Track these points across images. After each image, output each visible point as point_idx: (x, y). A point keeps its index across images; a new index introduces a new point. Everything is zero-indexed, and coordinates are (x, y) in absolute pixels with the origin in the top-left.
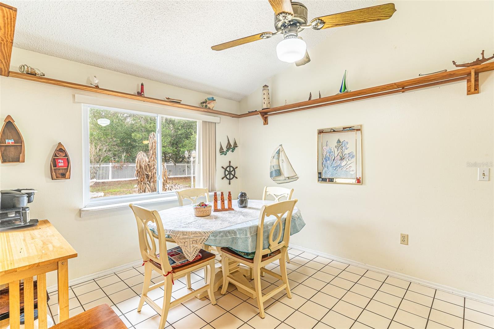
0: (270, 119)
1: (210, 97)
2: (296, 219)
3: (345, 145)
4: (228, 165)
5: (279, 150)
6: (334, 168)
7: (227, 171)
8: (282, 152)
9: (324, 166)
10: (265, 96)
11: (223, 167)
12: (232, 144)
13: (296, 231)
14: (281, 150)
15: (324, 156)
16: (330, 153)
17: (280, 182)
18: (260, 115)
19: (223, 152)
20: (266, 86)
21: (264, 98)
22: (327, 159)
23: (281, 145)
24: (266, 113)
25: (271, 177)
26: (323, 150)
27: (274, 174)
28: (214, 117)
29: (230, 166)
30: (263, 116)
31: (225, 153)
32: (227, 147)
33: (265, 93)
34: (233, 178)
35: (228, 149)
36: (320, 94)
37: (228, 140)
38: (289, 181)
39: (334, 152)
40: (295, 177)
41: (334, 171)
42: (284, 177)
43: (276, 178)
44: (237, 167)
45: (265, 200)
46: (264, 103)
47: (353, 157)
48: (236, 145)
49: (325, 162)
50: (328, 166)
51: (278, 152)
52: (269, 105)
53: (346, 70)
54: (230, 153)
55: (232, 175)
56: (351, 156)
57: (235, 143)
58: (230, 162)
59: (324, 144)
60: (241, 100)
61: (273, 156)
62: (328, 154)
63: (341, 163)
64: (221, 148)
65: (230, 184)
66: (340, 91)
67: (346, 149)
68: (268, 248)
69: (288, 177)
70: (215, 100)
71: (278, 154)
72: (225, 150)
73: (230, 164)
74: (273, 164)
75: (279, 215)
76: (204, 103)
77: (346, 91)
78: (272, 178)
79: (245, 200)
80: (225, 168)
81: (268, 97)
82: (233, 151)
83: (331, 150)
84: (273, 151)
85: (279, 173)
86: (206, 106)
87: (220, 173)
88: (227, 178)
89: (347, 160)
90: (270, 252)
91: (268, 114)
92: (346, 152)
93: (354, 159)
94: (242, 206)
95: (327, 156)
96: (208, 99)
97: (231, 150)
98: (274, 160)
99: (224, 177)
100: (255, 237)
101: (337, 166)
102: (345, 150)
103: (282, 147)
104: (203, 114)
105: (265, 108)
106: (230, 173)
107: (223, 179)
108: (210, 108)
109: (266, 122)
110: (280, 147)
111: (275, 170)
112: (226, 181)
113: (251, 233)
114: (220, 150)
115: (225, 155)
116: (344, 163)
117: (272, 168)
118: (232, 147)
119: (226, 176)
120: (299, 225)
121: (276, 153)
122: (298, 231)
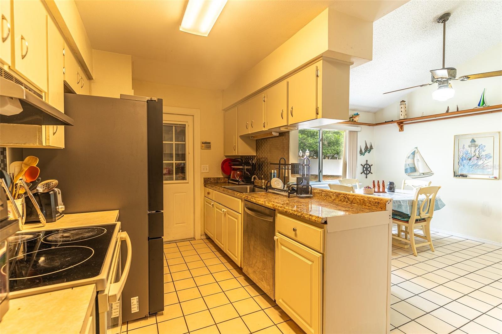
0: (405, 127)
1: (356, 113)
2: (438, 201)
3: (482, 148)
4: (366, 163)
5: (415, 151)
6: (471, 166)
7: (365, 168)
8: (418, 154)
9: (460, 164)
10: (402, 109)
11: (362, 165)
12: (369, 147)
13: (438, 208)
14: (416, 152)
15: (461, 156)
16: (467, 154)
17: (415, 177)
18: (396, 124)
19: (363, 153)
20: (403, 101)
21: (402, 111)
22: (463, 159)
23: (416, 148)
24: (402, 123)
25: (405, 173)
26: (459, 152)
27: (409, 170)
28: (356, 127)
29: (367, 164)
30: (399, 125)
31: (363, 154)
32: (365, 149)
33: (403, 107)
34: (368, 174)
35: (365, 151)
36: (457, 107)
37: (366, 144)
38: (424, 176)
39: (470, 153)
40: (431, 173)
41: (470, 168)
42: (419, 173)
43: (410, 174)
44: (372, 165)
45: (403, 189)
46: (402, 115)
47: (490, 157)
48: (371, 148)
49: (461, 161)
50: (464, 165)
51: (414, 153)
52: (406, 116)
53: (485, 89)
54: (367, 154)
55: (369, 171)
56: (488, 156)
57: (371, 146)
58: (367, 161)
59: (461, 147)
60: (376, 111)
61: (408, 156)
62: (464, 155)
63: (477, 162)
64: (361, 150)
65: (366, 177)
66: (479, 105)
67: (484, 151)
68: (419, 215)
69: (423, 173)
70: (359, 115)
71: (413, 154)
72: (363, 151)
73: (367, 163)
74: (408, 163)
75: (428, 195)
76: (351, 118)
77: (484, 105)
78: (407, 174)
79: (393, 187)
80: (363, 165)
81: (405, 110)
82: (369, 153)
83: (467, 152)
84: (409, 152)
85: (414, 169)
86: (353, 120)
87: (360, 169)
88: (365, 173)
89: (484, 160)
90: (420, 218)
91: (404, 123)
92: (483, 153)
93: (491, 159)
94: (391, 191)
95: (464, 156)
96: (354, 115)
97: (368, 151)
98: (409, 159)
99: (363, 172)
100: (411, 207)
101: (474, 165)
102: (482, 152)
103: (417, 150)
104: (349, 126)
105: (403, 119)
106: (367, 169)
107: (361, 173)
108: (355, 122)
109: (401, 129)
110: (416, 149)
111: (411, 168)
112: (363, 175)
113: (409, 204)
114: (360, 152)
115: (364, 155)
116: (480, 162)
117: (408, 166)
118: (368, 149)
119: (364, 171)
120: (440, 205)
121: (412, 154)
122: (439, 209)
